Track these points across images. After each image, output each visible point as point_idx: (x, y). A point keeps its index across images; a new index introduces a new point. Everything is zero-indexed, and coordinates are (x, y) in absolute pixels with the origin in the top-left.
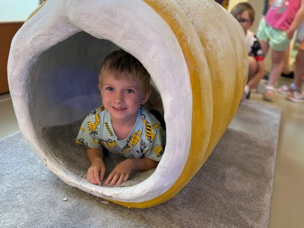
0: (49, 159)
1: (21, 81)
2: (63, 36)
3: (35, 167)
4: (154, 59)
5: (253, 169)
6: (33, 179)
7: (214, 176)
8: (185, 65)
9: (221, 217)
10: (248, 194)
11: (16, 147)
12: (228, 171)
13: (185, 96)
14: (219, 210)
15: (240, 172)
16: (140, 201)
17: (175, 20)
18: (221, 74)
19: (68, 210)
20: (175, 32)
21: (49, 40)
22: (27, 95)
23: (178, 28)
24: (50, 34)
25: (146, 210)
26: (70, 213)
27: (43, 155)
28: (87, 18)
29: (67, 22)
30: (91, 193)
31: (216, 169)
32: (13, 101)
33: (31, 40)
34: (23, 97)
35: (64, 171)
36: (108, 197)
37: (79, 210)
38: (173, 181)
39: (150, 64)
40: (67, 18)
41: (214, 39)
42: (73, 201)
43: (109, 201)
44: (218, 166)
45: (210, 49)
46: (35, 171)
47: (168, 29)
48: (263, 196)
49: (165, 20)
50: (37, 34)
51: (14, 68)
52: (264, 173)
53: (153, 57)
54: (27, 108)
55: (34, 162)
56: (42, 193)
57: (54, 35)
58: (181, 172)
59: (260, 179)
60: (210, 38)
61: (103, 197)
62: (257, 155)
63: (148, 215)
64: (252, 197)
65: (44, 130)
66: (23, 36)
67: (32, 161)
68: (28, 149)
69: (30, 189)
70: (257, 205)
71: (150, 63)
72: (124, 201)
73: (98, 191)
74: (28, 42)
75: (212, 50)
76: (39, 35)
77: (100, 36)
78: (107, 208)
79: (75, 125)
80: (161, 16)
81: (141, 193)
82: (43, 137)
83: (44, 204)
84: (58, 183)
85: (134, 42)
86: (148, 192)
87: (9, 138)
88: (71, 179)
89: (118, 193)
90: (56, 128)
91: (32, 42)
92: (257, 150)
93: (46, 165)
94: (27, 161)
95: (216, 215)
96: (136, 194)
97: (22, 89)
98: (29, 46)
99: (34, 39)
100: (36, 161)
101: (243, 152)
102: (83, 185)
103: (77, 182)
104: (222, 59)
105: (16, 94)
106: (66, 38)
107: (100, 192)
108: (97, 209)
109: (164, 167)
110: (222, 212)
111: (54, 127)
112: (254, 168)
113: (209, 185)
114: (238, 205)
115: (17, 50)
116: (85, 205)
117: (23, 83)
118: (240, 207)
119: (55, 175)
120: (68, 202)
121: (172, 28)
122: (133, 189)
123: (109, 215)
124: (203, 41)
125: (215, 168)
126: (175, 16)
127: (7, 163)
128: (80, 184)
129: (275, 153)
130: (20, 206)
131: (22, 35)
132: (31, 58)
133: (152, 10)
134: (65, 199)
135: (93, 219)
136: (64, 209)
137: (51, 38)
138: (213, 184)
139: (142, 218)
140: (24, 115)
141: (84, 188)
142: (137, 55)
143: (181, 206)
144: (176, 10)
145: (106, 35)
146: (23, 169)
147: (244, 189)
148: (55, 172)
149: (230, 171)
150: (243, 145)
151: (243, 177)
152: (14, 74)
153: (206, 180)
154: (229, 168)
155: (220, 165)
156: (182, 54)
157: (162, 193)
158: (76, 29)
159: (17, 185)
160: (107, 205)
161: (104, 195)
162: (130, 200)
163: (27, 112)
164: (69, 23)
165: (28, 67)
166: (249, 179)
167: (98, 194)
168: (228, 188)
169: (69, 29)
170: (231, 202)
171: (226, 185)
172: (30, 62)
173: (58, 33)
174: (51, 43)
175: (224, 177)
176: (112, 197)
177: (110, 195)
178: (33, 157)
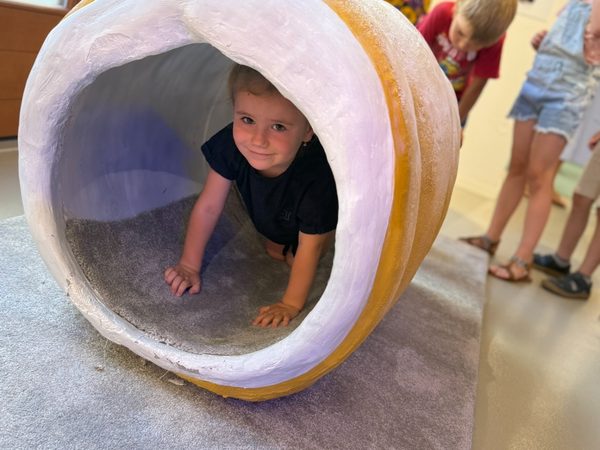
0: (78, 283)
1: (49, 118)
2: (160, 46)
3: (33, 297)
4: (340, 119)
5: (444, 356)
6: (30, 320)
7: (376, 359)
8: (390, 140)
9: (391, 434)
10: (437, 400)
12: (400, 353)
13: (381, 197)
14: (386, 421)
15: (421, 357)
16: (253, 385)
17: (384, 54)
18: (434, 169)
19: (103, 389)
20: (381, 76)
21: (131, 47)
22: (53, 149)
23: (388, 70)
24: (136, 36)
25: (254, 405)
26: (107, 395)
27: (64, 272)
28: (225, 20)
29: (178, 19)
31: (379, 347)
32: (21, 157)
33: (92, 41)
34: (46, 150)
35: (103, 310)
36: (190, 371)
37: (125, 391)
38: (326, 353)
39: (330, 127)
40: (180, 12)
42: (113, 374)
43: (186, 382)
44: (382, 343)
45: (424, 120)
46: (35, 305)
47: (370, 68)
48: (462, 407)
49: (368, 51)
50: (108, 31)
51: (41, 90)
52: (462, 366)
53: (340, 115)
54: (49, 175)
55: (30, 288)
56: (49, 350)
57: (143, 40)
59: (456, 375)
60: (426, 101)
61: (176, 370)
62: (450, 331)
63: (258, 416)
64: (443, 406)
65: (69, 223)
66: (76, 30)
67: (27, 284)
68: (17, 261)
69: (24, 339)
70: (452, 420)
71: (329, 124)
72: (218, 383)
73: (172, 358)
74: (85, 45)
75: (426, 123)
76: (112, 35)
77: (241, 59)
78: (180, 394)
80: (362, 42)
81: (262, 369)
82: (67, 236)
83: (54, 371)
84: (85, 331)
85: (309, 81)
86: (275, 370)
88: (116, 329)
89: (212, 365)
91: (93, 44)
92: (449, 322)
93: (68, 295)
94: (17, 283)
95: (381, 429)
96: (251, 370)
97: (48, 134)
98: (87, 51)
99: (101, 41)
100: (36, 287)
101: (426, 323)
102: (140, 342)
103: (128, 336)
104: (439, 142)
105: (32, 142)
106: (165, 50)
107: (175, 360)
108: (159, 393)
109: (318, 324)
110: (392, 424)
112: (445, 354)
113: (367, 374)
114: (418, 417)
115: (58, 55)
116: (136, 384)
117: (52, 122)
118: (423, 421)
119: (79, 315)
120: (103, 374)
121: (378, 68)
122: (244, 361)
123: (186, 408)
124: (418, 104)
125: (377, 344)
126: (385, 47)
128: (134, 340)
129: (480, 333)
131: (75, 28)
132: (84, 76)
133: (348, 29)
135: (154, 412)
136: (96, 386)
137: (136, 44)
138: (375, 374)
139: (248, 420)
140: (40, 187)
141: (141, 349)
142: (309, 106)
143: (318, 407)
145: (254, 59)
147: (429, 389)
148: (84, 311)
149: (403, 354)
150: (425, 311)
151: (426, 367)
152: (39, 101)
153: (362, 365)
154: (402, 348)
155: (386, 341)
158: (190, 37)
160: (180, 387)
161: (183, 368)
162: (233, 381)
163: (47, 183)
164: (181, 22)
165: (71, 93)
166: (437, 373)
167: (169, 364)
168: (401, 384)
169: (178, 34)
170: (408, 410)
171: (397, 378)
172: (79, 84)
173: (154, 37)
174: (132, 54)
175: (393, 364)
176: (196, 372)
177: (195, 367)
178: (29, 276)
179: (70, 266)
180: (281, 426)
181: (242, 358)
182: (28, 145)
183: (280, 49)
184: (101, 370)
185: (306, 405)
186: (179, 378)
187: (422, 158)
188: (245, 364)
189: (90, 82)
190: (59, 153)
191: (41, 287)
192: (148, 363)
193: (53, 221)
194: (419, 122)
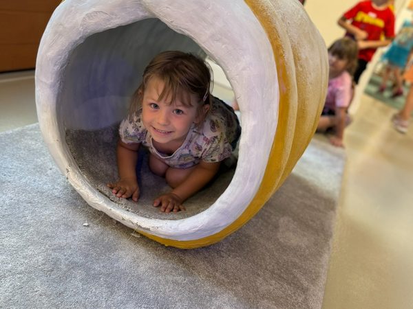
0: (73, 171)
1: (55, 65)
2: (128, 20)
3: (44, 178)
4: (244, 72)
5: (311, 223)
6: (43, 193)
7: (265, 224)
8: (277, 85)
9: (273, 272)
10: (304, 251)
11: (17, 148)
12: (282, 220)
13: (270, 123)
14: (270, 264)
15: (295, 223)
16: (185, 239)
18: (307, 102)
19: (89, 238)
20: (272, 43)
21: (108, 20)
22: (58, 85)
23: (276, 39)
24: (112, 14)
26: (93, 242)
27: (64, 163)
28: (170, 5)
30: (122, 222)
31: (267, 216)
32: (37, 89)
33: (83, 15)
34: (52, 86)
35: (90, 189)
36: (144, 228)
37: (103, 240)
38: (231, 221)
41: (306, 58)
42: (96, 229)
43: (141, 235)
45: (300, 69)
46: (45, 184)
48: (321, 256)
49: (264, 26)
50: (94, 9)
51: (50, 47)
52: (323, 229)
53: (244, 69)
54: (55, 101)
55: (42, 172)
56: (55, 213)
57: (116, 15)
58: (243, 211)
59: (318, 235)
60: (303, 56)
61: (136, 228)
62: (316, 206)
63: (187, 258)
64: (308, 255)
65: (67, 133)
66: (73, 8)
67: (40, 170)
69: (40, 205)
70: (314, 265)
71: (237, 75)
72: (162, 237)
73: (133, 220)
74: (79, 18)
75: (302, 71)
76: (96, 12)
77: (180, 30)
78: (138, 243)
79: (102, 134)
80: (260, 20)
81: (190, 229)
82: (66, 141)
83: (59, 226)
84: (77, 201)
85: (223, 47)
86: (198, 230)
87: (7, 135)
88: (97, 200)
89: (158, 226)
90: (82, 132)
91: (84, 18)
92: (316, 200)
93: (67, 178)
94: (34, 169)
95: (266, 269)
96: (183, 230)
97: (54, 76)
98: (80, 22)
99: (89, 16)
100: (46, 171)
101: (300, 200)
102: (113, 210)
103: (105, 205)
104: (311, 84)
105: (44, 80)
107: (135, 221)
108: (125, 242)
109: (226, 203)
110: (273, 266)
111: (80, 131)
112: (312, 221)
113: (259, 233)
114: (291, 262)
115: (61, 24)
116: (111, 236)
117: (57, 68)
118: (295, 265)
119: (74, 191)
120: (89, 229)
121: (270, 37)
122: (179, 224)
123: (141, 251)
124: (297, 59)
125: (266, 214)
126: (275, 23)
127: (7, 167)
128: (109, 208)
130: (28, 225)
131: (72, 6)
132: (78, 38)
133: (250, 10)
134: (86, 224)
135: (122, 253)
136: (85, 237)
137: (112, 18)
138: (264, 233)
139: (181, 261)
140: (49, 109)
141: (113, 214)
142: (224, 63)
143: (226, 253)
144: (276, 16)
145: (189, 31)
146: (29, 179)
147: (300, 244)
148: (77, 189)
149: (283, 221)
150: (300, 192)
151: (299, 230)
152: (49, 54)
153: (256, 227)
154: (283, 216)
155: (272, 212)
156: (276, 71)
157: (214, 233)
158: (147, 14)
159: (23, 197)
160: (138, 239)
161: (140, 226)
162: (171, 236)
163: (54, 106)
164: (141, 5)
165: (70, 49)
166: (306, 233)
167: (131, 224)
168: (281, 240)
169: (139, 12)
170: (285, 258)
171: (279, 236)
172: (75, 43)
173: (123, 14)
174: (110, 24)
175: (276, 227)
176: (148, 229)
177: (147, 226)
178: (41, 165)
179: (69, 160)
180: (201, 265)
181: (178, 222)
182: (42, 81)
183: (206, 24)
184: (88, 226)
185: (218, 252)
186: (138, 233)
187: (298, 95)
188: (180, 226)
189: (82, 42)
190: (61, 87)
191: (49, 172)
192: (118, 223)
193: (58, 131)
194: (297, 70)
